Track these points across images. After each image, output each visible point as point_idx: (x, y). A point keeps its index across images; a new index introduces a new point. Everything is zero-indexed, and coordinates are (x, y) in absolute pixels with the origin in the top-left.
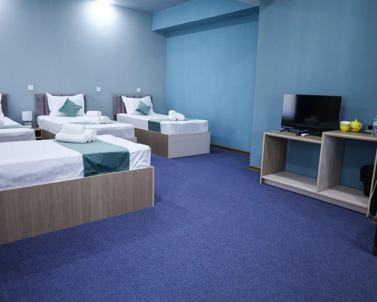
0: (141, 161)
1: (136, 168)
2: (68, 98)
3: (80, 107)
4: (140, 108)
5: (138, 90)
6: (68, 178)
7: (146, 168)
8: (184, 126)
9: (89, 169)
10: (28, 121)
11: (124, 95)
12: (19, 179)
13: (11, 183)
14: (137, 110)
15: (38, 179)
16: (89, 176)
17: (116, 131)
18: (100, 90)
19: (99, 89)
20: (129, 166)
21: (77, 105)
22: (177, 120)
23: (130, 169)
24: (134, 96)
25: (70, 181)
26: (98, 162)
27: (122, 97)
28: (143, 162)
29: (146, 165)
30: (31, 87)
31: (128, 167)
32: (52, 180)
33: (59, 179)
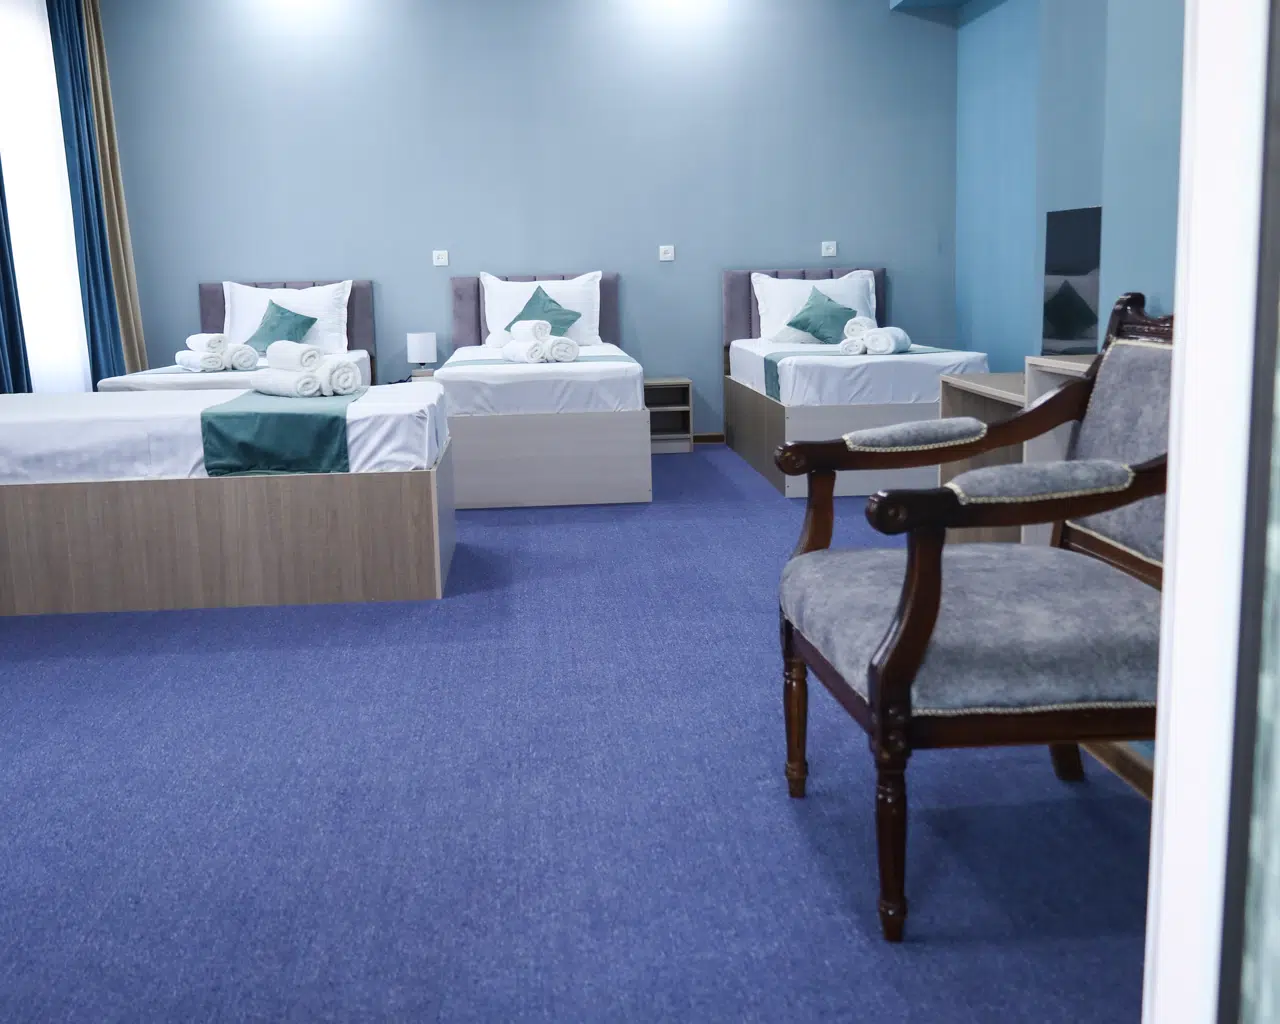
0: (388, 448)
1: (375, 466)
2: (539, 287)
3: (570, 317)
4: (805, 314)
5: (828, 248)
6: (161, 474)
7: (410, 470)
8: (860, 375)
9: (219, 456)
10: (423, 364)
11: (763, 271)
12: (38, 461)
13: (20, 470)
14: (793, 324)
15: (81, 468)
16: (222, 474)
17: (569, 384)
18: (670, 256)
19: (666, 252)
20: (347, 458)
21: (566, 306)
22: (865, 352)
23: (353, 469)
24: (804, 273)
25: (166, 481)
26: (243, 435)
27: (753, 275)
28: (396, 450)
29: (411, 463)
30: (440, 257)
31: (345, 462)
32: (122, 473)
33: (137, 475)
